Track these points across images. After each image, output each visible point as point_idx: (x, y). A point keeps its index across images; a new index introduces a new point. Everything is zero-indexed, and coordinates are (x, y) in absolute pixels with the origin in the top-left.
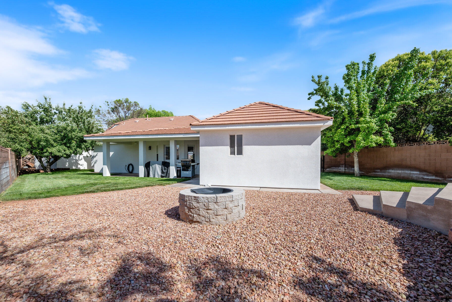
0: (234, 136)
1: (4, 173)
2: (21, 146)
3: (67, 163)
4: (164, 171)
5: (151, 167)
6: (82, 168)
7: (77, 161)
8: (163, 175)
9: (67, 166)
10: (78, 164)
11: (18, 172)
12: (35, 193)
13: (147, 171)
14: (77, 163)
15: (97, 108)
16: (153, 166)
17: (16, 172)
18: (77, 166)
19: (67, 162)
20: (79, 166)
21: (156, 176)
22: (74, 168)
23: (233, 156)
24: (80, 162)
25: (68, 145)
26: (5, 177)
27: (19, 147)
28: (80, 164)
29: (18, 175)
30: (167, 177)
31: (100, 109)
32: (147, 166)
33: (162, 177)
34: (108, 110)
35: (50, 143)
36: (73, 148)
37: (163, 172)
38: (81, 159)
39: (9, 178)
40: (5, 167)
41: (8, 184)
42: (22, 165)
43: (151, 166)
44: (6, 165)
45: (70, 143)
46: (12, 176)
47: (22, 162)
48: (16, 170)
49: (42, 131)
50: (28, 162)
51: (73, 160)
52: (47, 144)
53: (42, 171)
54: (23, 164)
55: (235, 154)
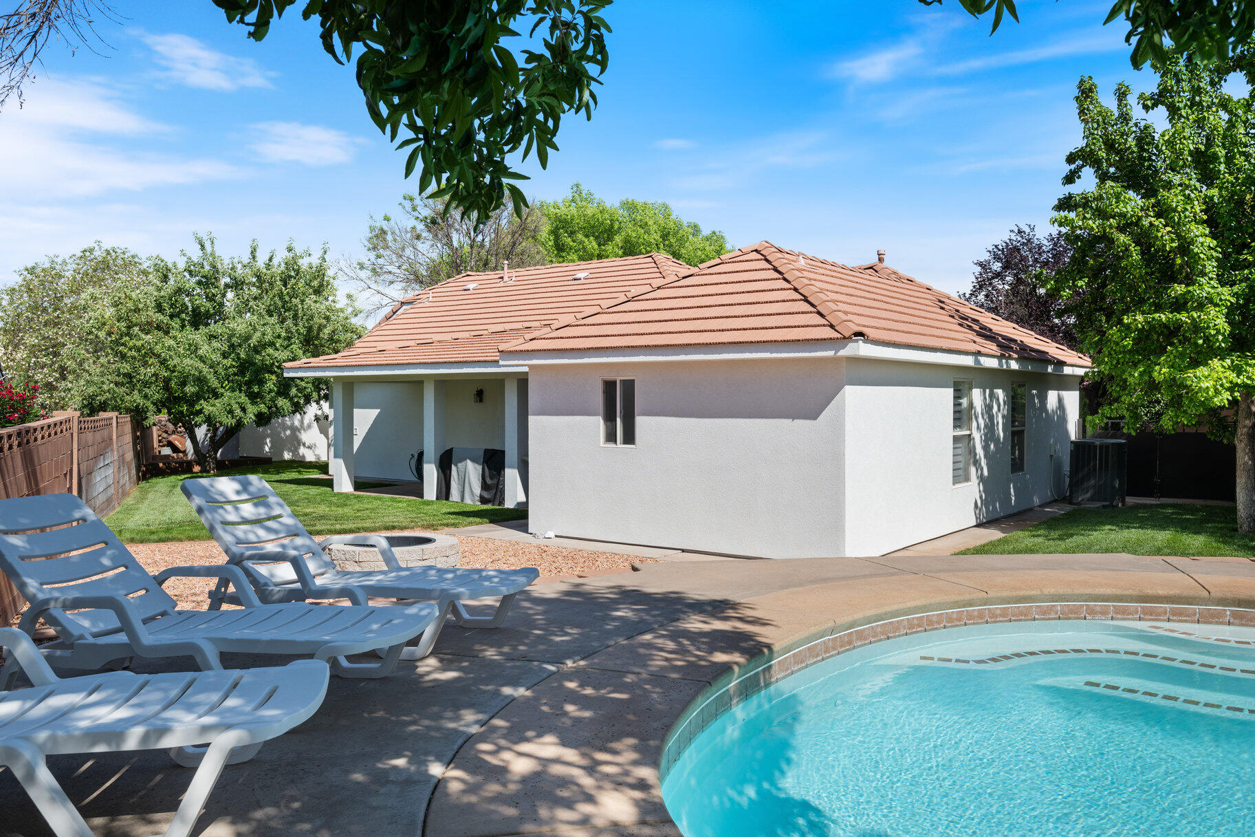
0: (614, 383)
1: (98, 479)
2: (146, 397)
3: (268, 440)
4: (489, 481)
5: (454, 468)
6: (310, 457)
7: (295, 430)
8: (486, 495)
9: (267, 449)
10: (300, 442)
11: (138, 470)
12: (143, 531)
13: (446, 481)
14: (296, 442)
15: (378, 225)
16: (460, 465)
17: (134, 472)
18: (295, 451)
19: (268, 436)
20: (302, 451)
21: (468, 500)
22: (287, 456)
23: (611, 445)
24: (305, 437)
25: (256, 389)
26: (101, 489)
27: (141, 401)
28: (304, 445)
29: (139, 479)
30: (497, 502)
31: (385, 228)
32: (445, 463)
33: (483, 500)
34: (414, 228)
35: (209, 387)
36: (268, 397)
37: (485, 486)
38: (309, 426)
39: (112, 491)
40: (102, 465)
41: (109, 505)
42: (156, 444)
43: (456, 465)
44: (104, 460)
45: (261, 382)
46: (121, 482)
47: (155, 436)
48: (133, 466)
49: (193, 349)
50: (174, 432)
51: (285, 430)
52: (201, 389)
53: (197, 469)
54: (160, 441)
55: (615, 442)
